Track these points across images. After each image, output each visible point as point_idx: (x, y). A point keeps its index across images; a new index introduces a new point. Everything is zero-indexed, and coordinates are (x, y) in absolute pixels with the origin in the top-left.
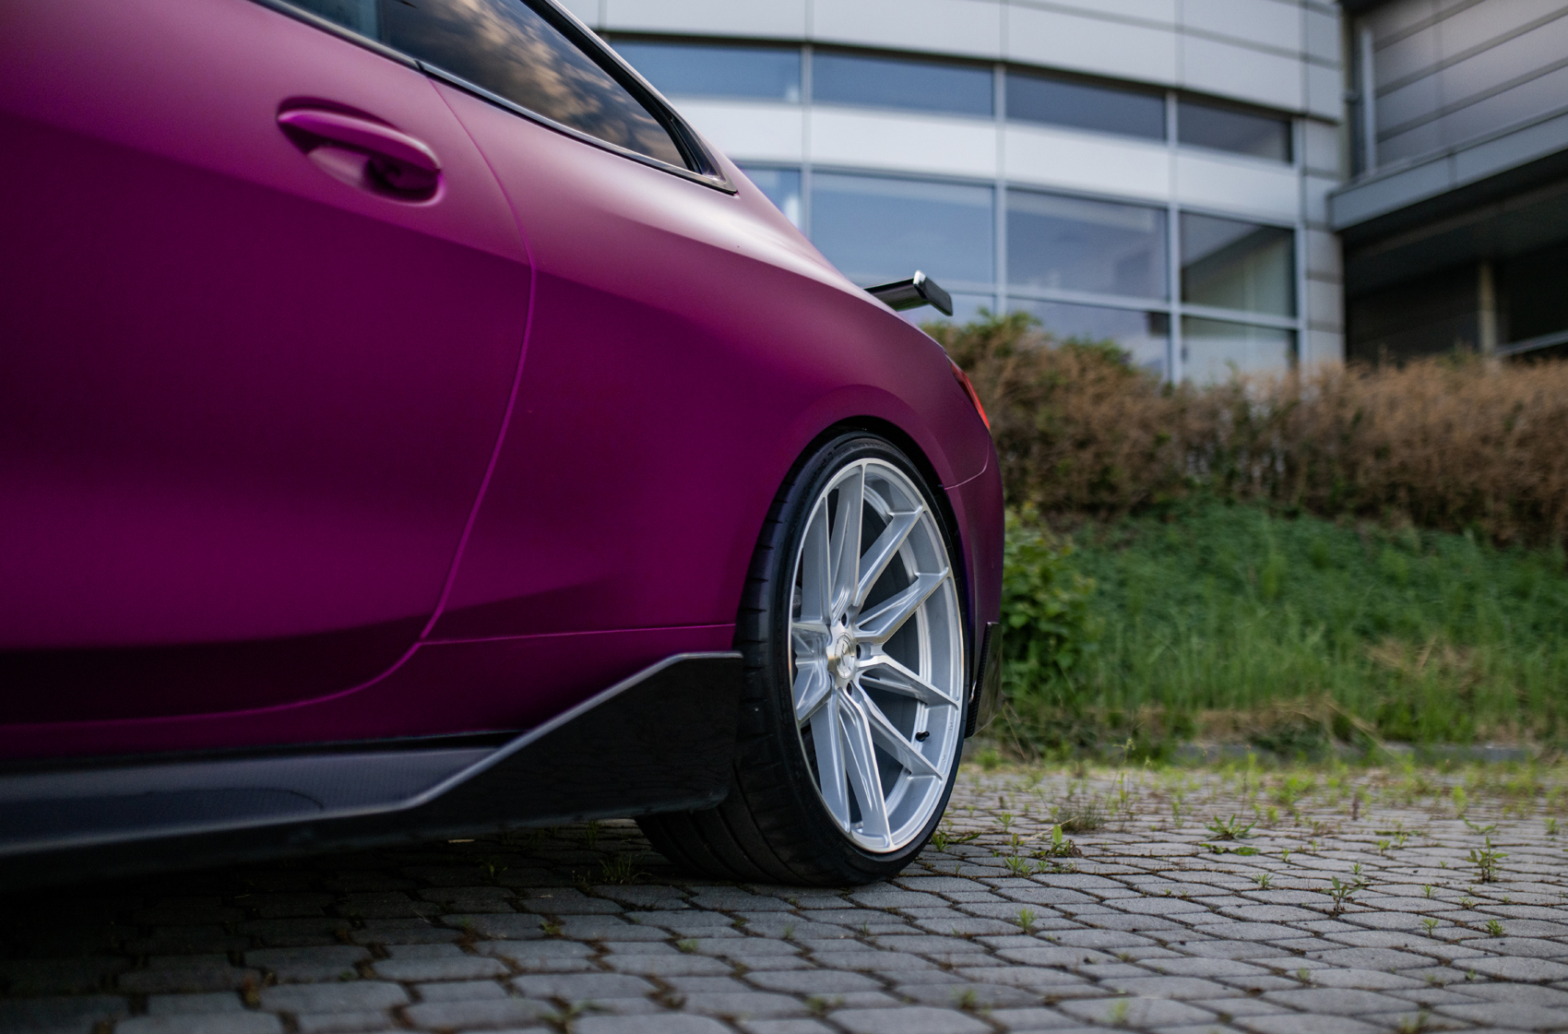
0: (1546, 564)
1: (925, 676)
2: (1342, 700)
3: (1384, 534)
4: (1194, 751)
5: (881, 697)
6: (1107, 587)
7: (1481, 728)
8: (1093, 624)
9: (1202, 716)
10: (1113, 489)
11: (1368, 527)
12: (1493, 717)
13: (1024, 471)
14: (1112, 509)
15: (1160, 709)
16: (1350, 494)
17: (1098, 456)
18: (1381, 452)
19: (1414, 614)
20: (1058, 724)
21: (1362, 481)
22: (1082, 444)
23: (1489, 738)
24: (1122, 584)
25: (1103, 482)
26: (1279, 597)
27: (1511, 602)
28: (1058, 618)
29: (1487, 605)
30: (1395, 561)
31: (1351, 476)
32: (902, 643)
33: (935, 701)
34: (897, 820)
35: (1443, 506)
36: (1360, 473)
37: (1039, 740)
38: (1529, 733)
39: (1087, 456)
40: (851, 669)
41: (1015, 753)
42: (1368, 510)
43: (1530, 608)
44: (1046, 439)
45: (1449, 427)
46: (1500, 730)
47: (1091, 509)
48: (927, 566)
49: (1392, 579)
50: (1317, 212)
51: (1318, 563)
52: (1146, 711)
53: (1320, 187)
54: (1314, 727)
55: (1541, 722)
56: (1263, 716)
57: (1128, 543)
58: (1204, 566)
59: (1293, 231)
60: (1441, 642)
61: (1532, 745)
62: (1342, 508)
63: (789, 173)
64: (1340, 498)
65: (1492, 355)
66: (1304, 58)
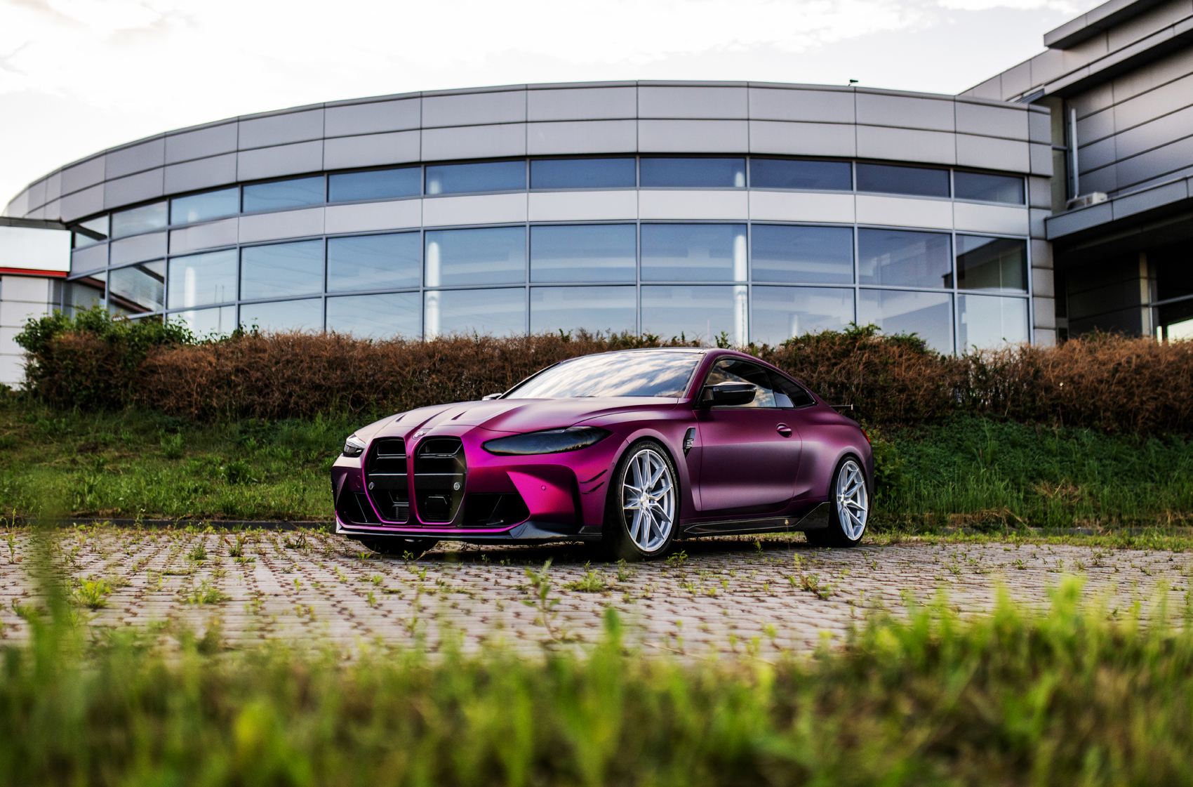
0: (1129, 442)
1: (859, 504)
2: (1013, 509)
3: (1048, 429)
4: (946, 530)
5: (851, 509)
6: (912, 459)
7: (1076, 520)
8: (905, 478)
9: (950, 517)
10: (916, 411)
11: (1041, 426)
12: (1081, 516)
13: (873, 404)
14: (916, 420)
15: (933, 514)
16: (1033, 410)
17: (909, 397)
18: (1046, 389)
19: (1056, 469)
20: (891, 520)
21: (1038, 403)
22: (901, 391)
23: (1079, 524)
24: (919, 458)
25: (911, 408)
26: (992, 462)
28: (889, 476)
30: (1052, 443)
31: (1034, 401)
32: (855, 498)
33: (861, 510)
34: (855, 534)
35: (1079, 414)
36: (1038, 399)
37: (883, 526)
38: (1098, 522)
39: (903, 396)
40: (845, 503)
41: (873, 531)
42: (1041, 417)
44: (884, 389)
45: (1082, 376)
46: (1085, 521)
47: (906, 421)
48: (859, 480)
49: (1049, 452)
50: (1038, 231)
51: (1014, 445)
52: (927, 515)
53: (1040, 215)
54: (999, 520)
55: (1105, 518)
56: (977, 516)
57: (923, 437)
58: (959, 448)
59: (1025, 241)
60: (1067, 482)
61: (1099, 528)
62: (1028, 417)
63: (739, 226)
64: (1028, 411)
65: (1147, 306)
66: (1030, 142)
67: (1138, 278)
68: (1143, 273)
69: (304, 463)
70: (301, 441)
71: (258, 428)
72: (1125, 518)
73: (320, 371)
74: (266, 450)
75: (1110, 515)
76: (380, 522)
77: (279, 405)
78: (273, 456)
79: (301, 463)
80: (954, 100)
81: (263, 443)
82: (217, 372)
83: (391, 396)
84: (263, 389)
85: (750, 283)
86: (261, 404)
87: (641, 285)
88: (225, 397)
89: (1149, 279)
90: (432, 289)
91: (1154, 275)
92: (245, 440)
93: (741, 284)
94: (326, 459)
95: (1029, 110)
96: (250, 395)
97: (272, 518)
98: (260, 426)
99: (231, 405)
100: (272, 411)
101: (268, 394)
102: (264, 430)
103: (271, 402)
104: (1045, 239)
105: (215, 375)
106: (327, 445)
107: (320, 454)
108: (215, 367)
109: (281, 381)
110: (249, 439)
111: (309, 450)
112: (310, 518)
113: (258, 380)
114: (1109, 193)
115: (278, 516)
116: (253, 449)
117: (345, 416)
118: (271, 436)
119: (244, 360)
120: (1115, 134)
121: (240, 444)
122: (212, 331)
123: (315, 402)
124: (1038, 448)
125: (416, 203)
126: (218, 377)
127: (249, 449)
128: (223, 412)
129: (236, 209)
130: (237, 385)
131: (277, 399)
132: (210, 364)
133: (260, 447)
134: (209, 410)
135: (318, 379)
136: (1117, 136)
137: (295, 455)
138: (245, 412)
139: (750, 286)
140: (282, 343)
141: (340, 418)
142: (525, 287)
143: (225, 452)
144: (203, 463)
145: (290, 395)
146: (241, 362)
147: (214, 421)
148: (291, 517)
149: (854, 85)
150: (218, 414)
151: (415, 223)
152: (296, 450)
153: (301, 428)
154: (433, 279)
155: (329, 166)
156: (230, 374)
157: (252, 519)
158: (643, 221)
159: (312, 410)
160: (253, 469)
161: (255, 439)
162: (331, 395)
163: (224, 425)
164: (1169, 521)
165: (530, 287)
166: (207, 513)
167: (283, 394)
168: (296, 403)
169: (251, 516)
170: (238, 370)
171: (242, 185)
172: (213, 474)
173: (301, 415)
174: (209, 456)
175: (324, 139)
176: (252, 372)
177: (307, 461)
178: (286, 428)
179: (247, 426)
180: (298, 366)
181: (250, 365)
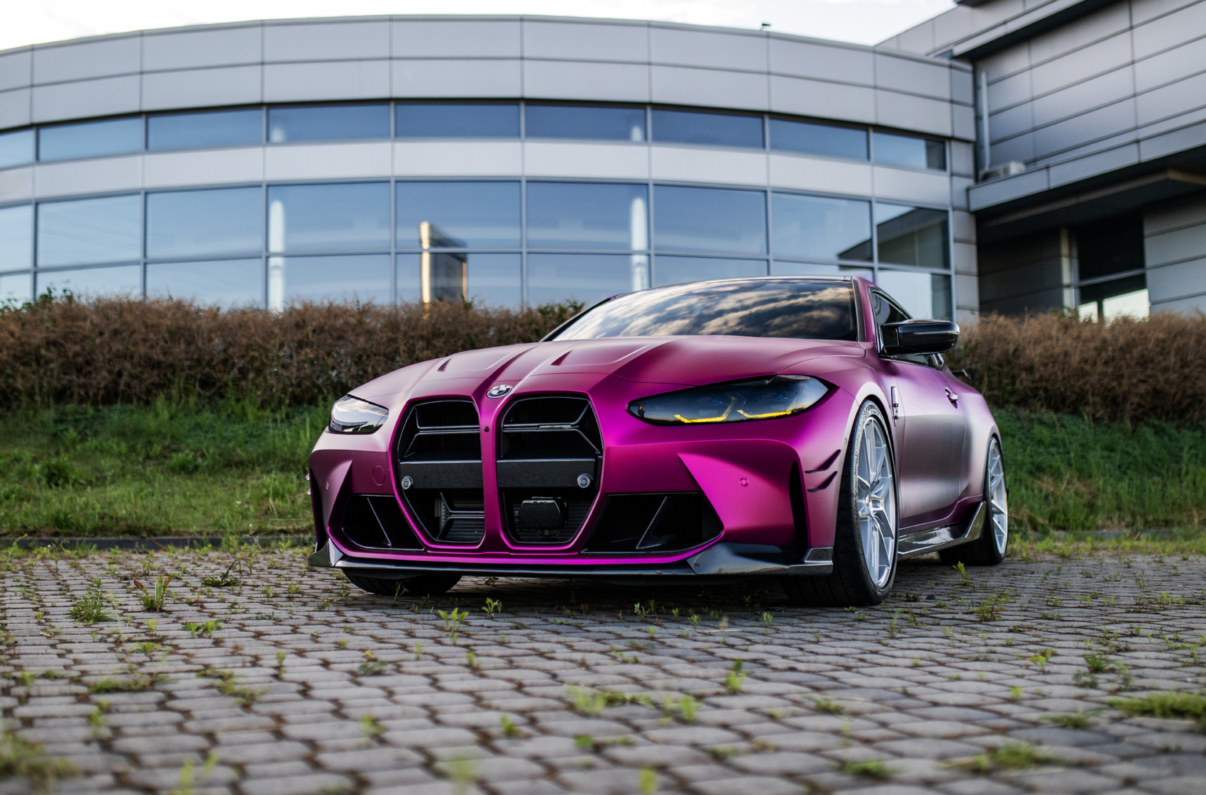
0: (1121, 430)
2: (1032, 509)
3: (1033, 416)
7: (1100, 522)
11: (1024, 413)
12: (1105, 517)
16: (1012, 393)
18: (1030, 369)
19: (1057, 462)
21: (1018, 385)
23: (1103, 527)
27: (1106, 453)
29: (1095, 456)
30: (1041, 432)
31: (1013, 384)
35: (1064, 399)
36: (1018, 382)
38: (1123, 524)
42: (1022, 402)
43: (1117, 457)
45: (1066, 354)
46: (1109, 522)
49: (1040, 442)
50: (960, 201)
53: (962, 184)
55: (1128, 519)
59: (946, 212)
60: (1072, 477)
61: (1125, 530)
62: (1007, 402)
63: (638, 187)
64: (1006, 396)
65: (1069, 286)
66: (952, 102)
67: (1059, 257)
68: (1065, 250)
69: (144, 460)
70: (137, 432)
71: (78, 416)
72: (1150, 518)
73: (157, 344)
74: (91, 443)
75: (1133, 515)
76: (419, 545)
77: (105, 388)
78: (102, 451)
79: (141, 459)
80: (874, 51)
81: (86, 435)
82: (22, 344)
83: (251, 376)
84: (84, 366)
85: (652, 252)
86: (80, 386)
87: (528, 253)
88: (33, 377)
89: (1070, 257)
90: (276, 255)
91: (1075, 253)
92: (62, 431)
93: (640, 253)
94: (174, 455)
95: (951, 67)
96: (66, 374)
97: (124, 533)
98: (81, 413)
99: (41, 387)
100: (96, 395)
101: (90, 373)
102: (86, 419)
103: (94, 382)
104: (968, 210)
105: (19, 348)
106: (173, 437)
107: (165, 448)
108: (19, 339)
109: (108, 356)
110: (67, 430)
111: (150, 443)
112: (177, 533)
113: (76, 355)
114: (1027, 163)
115: (132, 531)
116: (74, 443)
117: (193, 400)
118: (97, 427)
119: (57, 329)
120: (1033, 100)
121: (55, 436)
122: (10, 297)
123: (153, 384)
124: (1027, 438)
125: (258, 151)
126: (23, 351)
127: (68, 443)
128: (31, 395)
129: (30, 156)
130: (48, 362)
131: (104, 379)
132: (12, 334)
133: (83, 440)
134: (12, 393)
135: (157, 355)
136: (1035, 102)
137: (132, 449)
138: (61, 395)
139: (653, 257)
140: (107, 310)
141: (187, 402)
142: (389, 254)
143: (36, 447)
144: (8, 460)
145: (120, 374)
146: (54, 332)
147: (19, 407)
148: (151, 532)
149: (766, 29)
150: (24, 398)
151: (256, 176)
152: (132, 443)
153: (135, 416)
154: (276, 244)
155: (147, 106)
156: (39, 347)
157: (96, 535)
158: (529, 179)
159: (149, 392)
160: (78, 470)
161: (75, 430)
162: (173, 374)
163: (31, 412)
164: (1196, 520)
165: (397, 253)
166: (31, 528)
167: (110, 372)
168: (128, 385)
169: (95, 531)
170: (50, 344)
171: (37, 127)
172: (24, 475)
173: (135, 399)
174: (16, 451)
175: (142, 73)
176: (68, 346)
177: (148, 457)
178: (115, 417)
179: (64, 413)
180: (130, 337)
181: (65, 337)
